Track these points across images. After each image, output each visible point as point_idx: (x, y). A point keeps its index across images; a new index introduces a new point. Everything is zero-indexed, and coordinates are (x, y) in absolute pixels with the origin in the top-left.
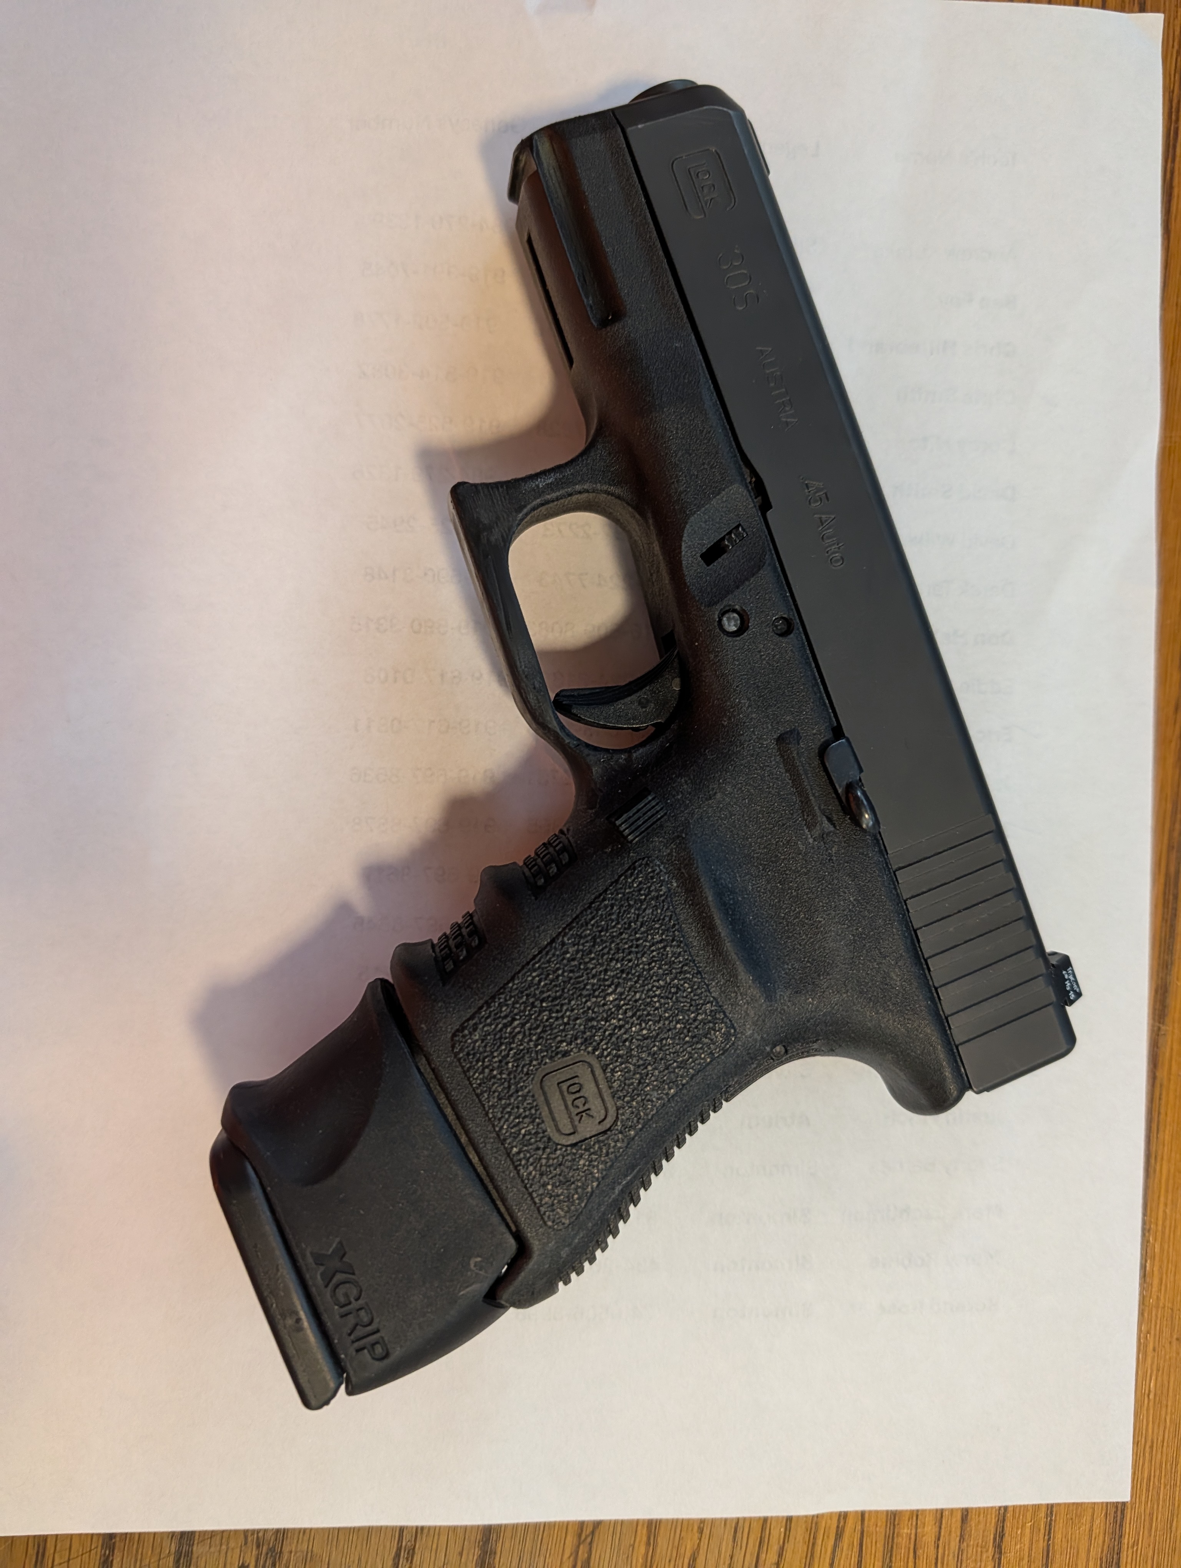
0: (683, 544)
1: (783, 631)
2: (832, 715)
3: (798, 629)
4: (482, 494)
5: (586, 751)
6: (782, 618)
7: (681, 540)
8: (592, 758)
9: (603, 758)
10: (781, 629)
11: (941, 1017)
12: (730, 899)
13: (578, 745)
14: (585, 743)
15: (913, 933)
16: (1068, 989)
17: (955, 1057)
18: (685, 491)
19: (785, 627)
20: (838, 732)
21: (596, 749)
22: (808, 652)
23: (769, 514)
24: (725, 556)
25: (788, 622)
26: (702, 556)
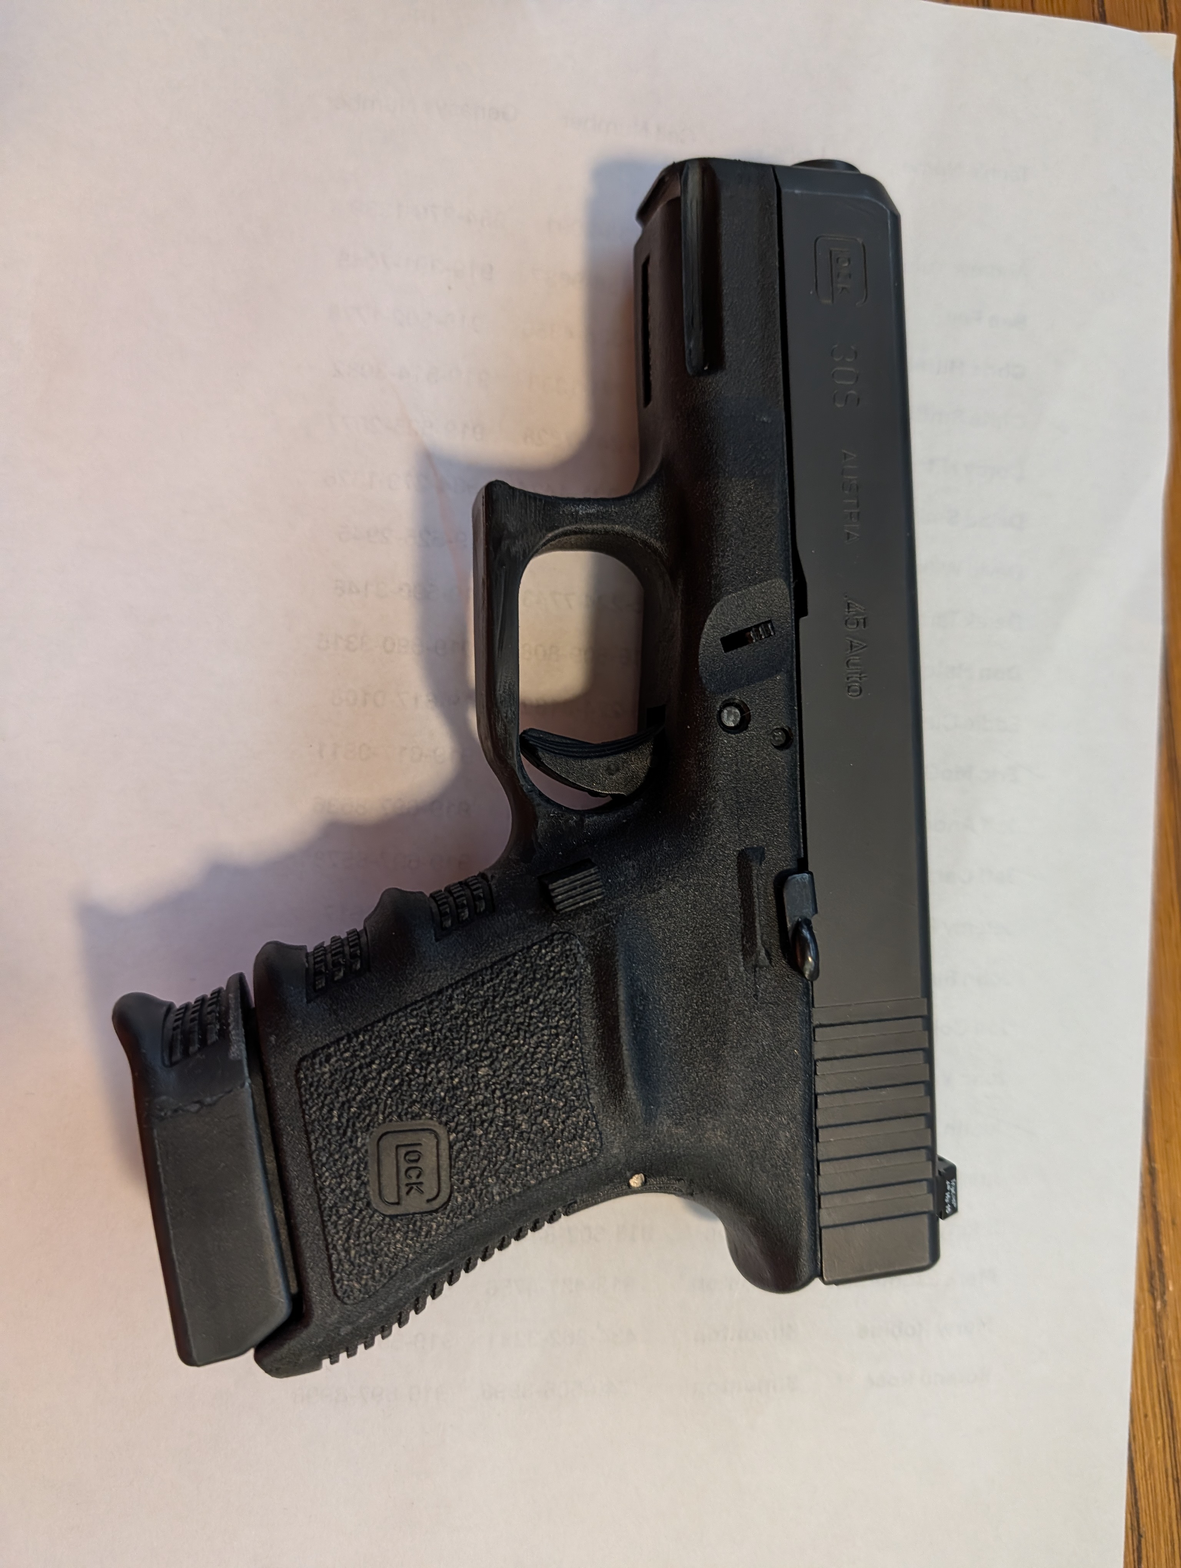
0: (708, 621)
1: (780, 743)
2: (802, 846)
3: (795, 746)
4: (517, 501)
5: (538, 800)
6: (783, 729)
7: (707, 617)
8: (542, 810)
9: (554, 813)
10: (779, 741)
11: (815, 1193)
12: (641, 1005)
13: (531, 791)
14: (539, 791)
15: (813, 1096)
16: (947, 1201)
17: (816, 1239)
18: (727, 568)
19: (783, 740)
20: (802, 865)
21: (548, 801)
22: (798, 773)
23: (803, 620)
24: (745, 648)
25: (788, 735)
26: (723, 640)
